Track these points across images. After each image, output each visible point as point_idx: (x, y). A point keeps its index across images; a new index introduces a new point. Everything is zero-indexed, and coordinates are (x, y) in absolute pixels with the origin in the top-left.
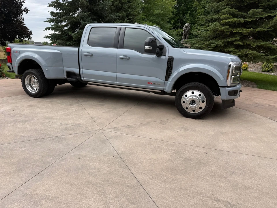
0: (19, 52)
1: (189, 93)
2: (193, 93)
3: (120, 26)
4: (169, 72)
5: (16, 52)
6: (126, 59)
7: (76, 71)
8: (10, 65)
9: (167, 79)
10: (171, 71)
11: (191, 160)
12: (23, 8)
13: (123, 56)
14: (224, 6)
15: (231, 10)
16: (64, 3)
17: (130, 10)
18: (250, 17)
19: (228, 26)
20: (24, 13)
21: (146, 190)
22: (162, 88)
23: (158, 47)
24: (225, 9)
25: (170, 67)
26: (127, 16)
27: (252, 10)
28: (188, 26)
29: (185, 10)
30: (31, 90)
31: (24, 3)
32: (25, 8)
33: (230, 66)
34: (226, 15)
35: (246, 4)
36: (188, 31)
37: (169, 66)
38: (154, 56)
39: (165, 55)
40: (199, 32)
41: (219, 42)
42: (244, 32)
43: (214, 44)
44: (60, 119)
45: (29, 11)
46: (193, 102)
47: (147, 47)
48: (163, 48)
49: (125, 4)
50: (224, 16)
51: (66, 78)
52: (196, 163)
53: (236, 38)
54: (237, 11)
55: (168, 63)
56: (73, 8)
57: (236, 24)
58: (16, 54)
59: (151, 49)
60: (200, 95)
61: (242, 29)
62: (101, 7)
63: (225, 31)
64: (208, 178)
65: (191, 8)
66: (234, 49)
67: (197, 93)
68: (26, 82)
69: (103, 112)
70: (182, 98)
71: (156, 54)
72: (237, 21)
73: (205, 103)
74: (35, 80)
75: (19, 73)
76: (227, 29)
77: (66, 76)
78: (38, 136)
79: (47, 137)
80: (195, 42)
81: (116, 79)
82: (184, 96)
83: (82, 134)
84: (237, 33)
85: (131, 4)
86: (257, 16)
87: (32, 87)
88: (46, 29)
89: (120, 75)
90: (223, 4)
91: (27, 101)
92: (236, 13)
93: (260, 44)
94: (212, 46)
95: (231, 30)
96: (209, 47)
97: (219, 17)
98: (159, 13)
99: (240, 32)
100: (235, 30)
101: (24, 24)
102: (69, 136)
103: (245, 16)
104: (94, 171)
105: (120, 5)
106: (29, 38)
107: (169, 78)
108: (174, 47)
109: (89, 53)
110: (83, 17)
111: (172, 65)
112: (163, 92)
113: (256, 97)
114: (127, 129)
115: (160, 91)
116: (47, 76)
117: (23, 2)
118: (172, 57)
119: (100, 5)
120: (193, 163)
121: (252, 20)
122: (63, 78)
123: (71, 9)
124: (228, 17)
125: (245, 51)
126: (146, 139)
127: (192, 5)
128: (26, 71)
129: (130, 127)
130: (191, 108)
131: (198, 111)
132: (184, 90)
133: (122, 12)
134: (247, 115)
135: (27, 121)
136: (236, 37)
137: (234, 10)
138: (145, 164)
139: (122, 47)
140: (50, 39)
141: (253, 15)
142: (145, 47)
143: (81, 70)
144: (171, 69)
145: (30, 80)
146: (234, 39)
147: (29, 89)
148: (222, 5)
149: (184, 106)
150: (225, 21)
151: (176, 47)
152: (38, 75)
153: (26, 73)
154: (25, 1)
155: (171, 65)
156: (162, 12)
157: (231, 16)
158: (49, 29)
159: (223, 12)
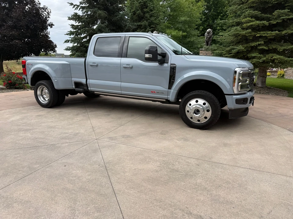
0: (32, 65)
1: (193, 102)
2: (197, 101)
3: (124, 35)
4: (172, 80)
5: (30, 64)
6: (130, 68)
7: (83, 81)
8: (25, 77)
9: (170, 88)
10: (174, 79)
11: (178, 171)
12: (48, 22)
13: (127, 65)
14: (246, 8)
15: (253, 12)
16: (83, 16)
17: (153, 19)
18: (276, 19)
19: (250, 30)
20: (49, 27)
21: (118, 200)
22: (165, 97)
23: (160, 55)
24: (246, 12)
25: (173, 74)
26: (149, 25)
27: (277, 12)
28: (210, 32)
29: (215, 15)
30: (43, 101)
31: (50, 18)
32: (50, 23)
33: (235, 72)
34: (248, 18)
35: (270, 5)
36: (210, 37)
37: (171, 74)
38: (156, 64)
39: (168, 63)
40: (222, 38)
41: (240, 47)
42: (269, 35)
43: (235, 50)
44: (61, 129)
45: (54, 25)
46: (197, 111)
47: (147, 56)
48: (166, 56)
49: (147, 12)
50: (246, 19)
51: (74, 88)
52: (182, 174)
53: (260, 43)
54: (260, 13)
55: (170, 71)
56: (92, 20)
57: (261, 27)
58: (30, 66)
59: (151, 57)
60: (204, 104)
61: (266, 32)
62: (119, 17)
63: (247, 35)
64: (189, 191)
65: (222, 13)
66: (258, 54)
67: (201, 101)
68: (39, 92)
69: (106, 122)
70: (186, 107)
71: (158, 62)
72: (260, 24)
73: (210, 113)
74: (46, 91)
75: (32, 84)
76: (249, 33)
77: (74, 87)
78: (35, 144)
79: (43, 145)
80: (216, 49)
81: (121, 88)
82: (188, 105)
83: (77, 142)
84: (260, 37)
85: (153, 12)
86: (282, 18)
87: (44, 98)
88: (66, 42)
89: (124, 84)
90: (245, 7)
91: (37, 111)
92: (259, 16)
93: (287, 48)
94: (234, 51)
95: (253, 34)
96: (230, 54)
97: (241, 20)
98: (185, 20)
99: (264, 35)
100: (259, 34)
101: (50, 38)
102: (64, 145)
103: (270, 19)
104: (74, 178)
105: (142, 14)
106: (53, 51)
107: (172, 86)
108: (178, 54)
109: (95, 63)
110: (100, 28)
111: (175, 72)
112: (168, 101)
113: (283, 106)
114: (123, 139)
115: (165, 100)
116: (56, 87)
117: (48, 17)
118: (175, 64)
119: (118, 15)
120: (180, 174)
121: (278, 22)
122: (72, 89)
123: (90, 21)
124: (251, 21)
125: (270, 56)
126: (140, 149)
127: (223, 10)
128: (38, 83)
129: (128, 136)
130: (195, 118)
131: (204, 121)
132: (187, 98)
133: (143, 21)
134: (263, 125)
135: (31, 130)
136: (260, 41)
137: (256, 13)
138: (127, 174)
139: (126, 56)
140: (70, 51)
141: (279, 16)
142: (145, 56)
143: (88, 80)
144: (174, 77)
145: (42, 91)
146: (257, 43)
147: (41, 99)
148: (243, 7)
149: (188, 115)
150: (247, 25)
151: (180, 54)
152: (48, 86)
153: (38, 84)
154: (50, 17)
155: (173, 73)
156: (188, 19)
157: (254, 19)
158: (68, 42)
159: (245, 16)
